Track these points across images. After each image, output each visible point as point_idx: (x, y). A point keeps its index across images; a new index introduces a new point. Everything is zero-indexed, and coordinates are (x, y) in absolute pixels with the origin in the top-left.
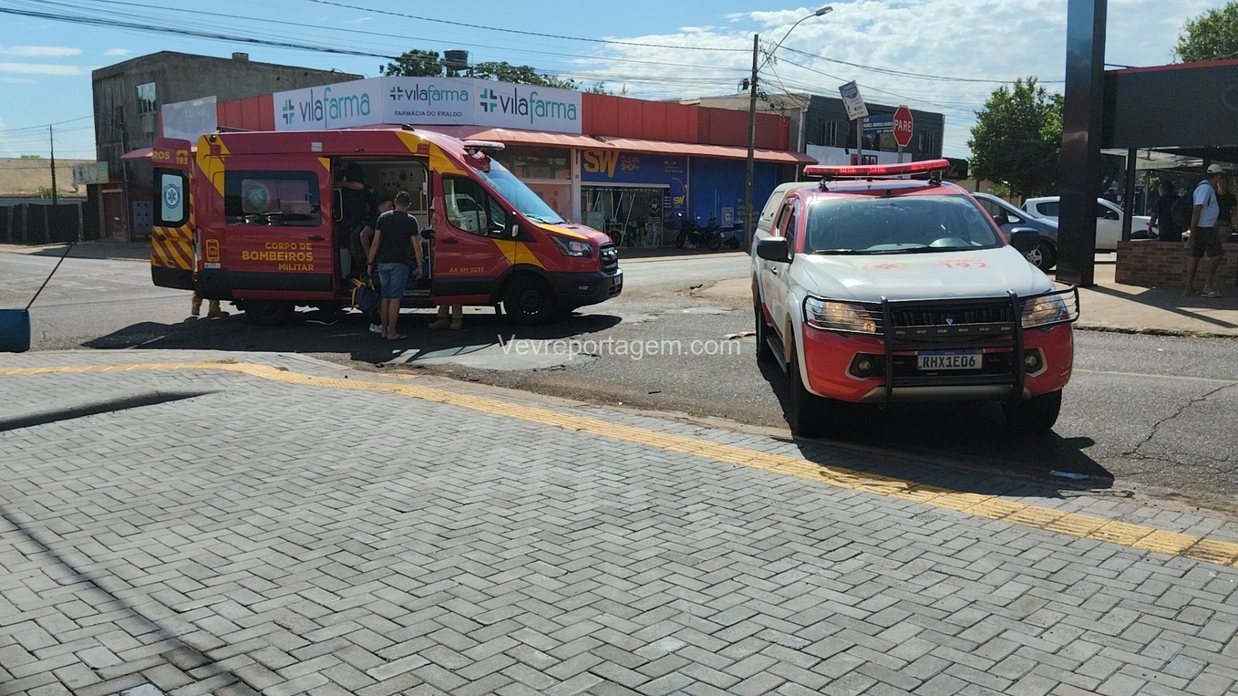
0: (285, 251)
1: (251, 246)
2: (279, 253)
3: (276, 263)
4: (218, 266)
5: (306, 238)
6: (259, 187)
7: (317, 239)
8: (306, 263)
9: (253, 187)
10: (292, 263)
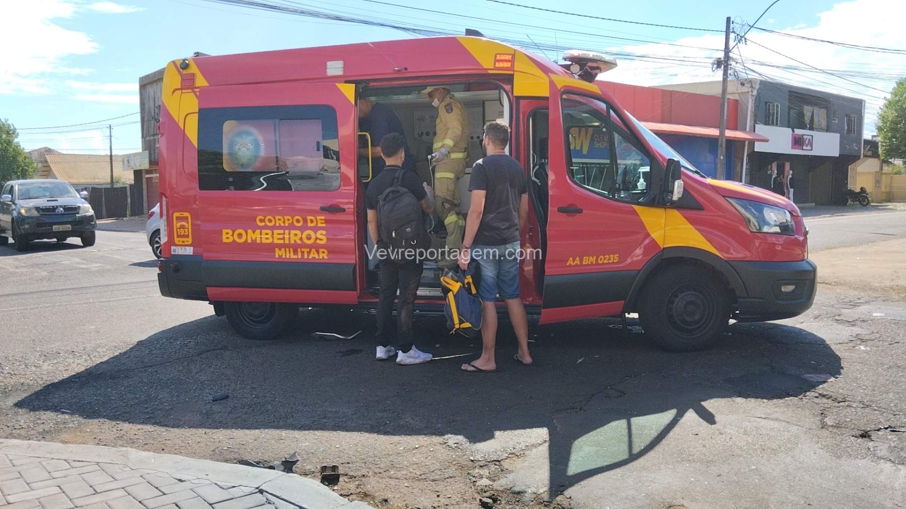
0: (284, 228)
1: (235, 222)
2: (276, 232)
3: (271, 247)
4: (189, 251)
5: (318, 208)
6: (248, 134)
7: (334, 209)
8: (317, 248)
9: (240, 134)
10: (295, 248)
